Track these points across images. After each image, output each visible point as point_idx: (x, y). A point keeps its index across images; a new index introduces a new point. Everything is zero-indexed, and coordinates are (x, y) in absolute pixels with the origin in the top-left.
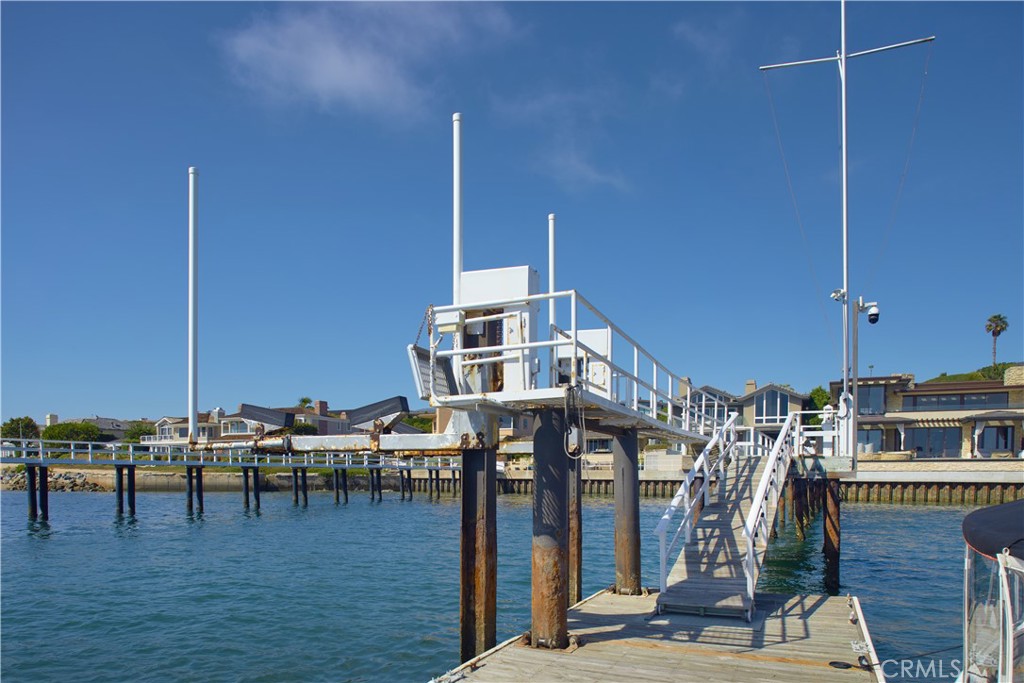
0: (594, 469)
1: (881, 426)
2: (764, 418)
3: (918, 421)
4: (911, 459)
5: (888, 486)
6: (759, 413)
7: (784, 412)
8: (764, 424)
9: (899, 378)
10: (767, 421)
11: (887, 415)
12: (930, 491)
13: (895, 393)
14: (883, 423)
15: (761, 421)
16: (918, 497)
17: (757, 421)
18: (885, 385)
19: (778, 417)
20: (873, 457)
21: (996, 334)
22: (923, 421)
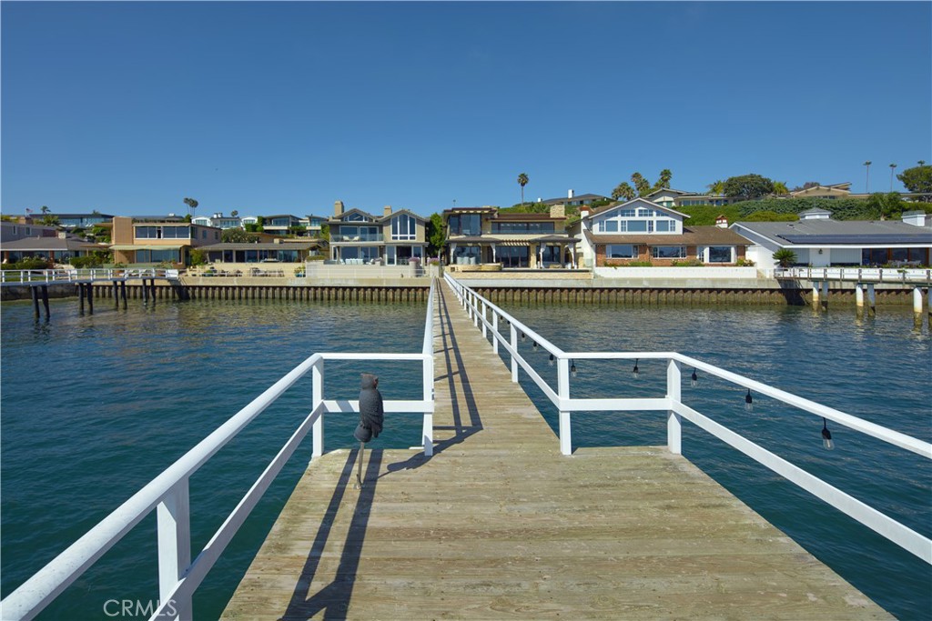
0: (263, 276)
1: (480, 244)
2: (399, 235)
3: (503, 241)
4: (500, 270)
5: (488, 290)
6: (395, 232)
7: (413, 231)
8: (399, 240)
9: (490, 209)
10: (401, 238)
11: (483, 236)
12: (516, 293)
13: (487, 220)
14: (481, 242)
15: (396, 238)
16: (508, 299)
17: (394, 238)
18: (480, 214)
19: (409, 235)
20: (476, 268)
21: (523, 185)
22: (507, 241)
